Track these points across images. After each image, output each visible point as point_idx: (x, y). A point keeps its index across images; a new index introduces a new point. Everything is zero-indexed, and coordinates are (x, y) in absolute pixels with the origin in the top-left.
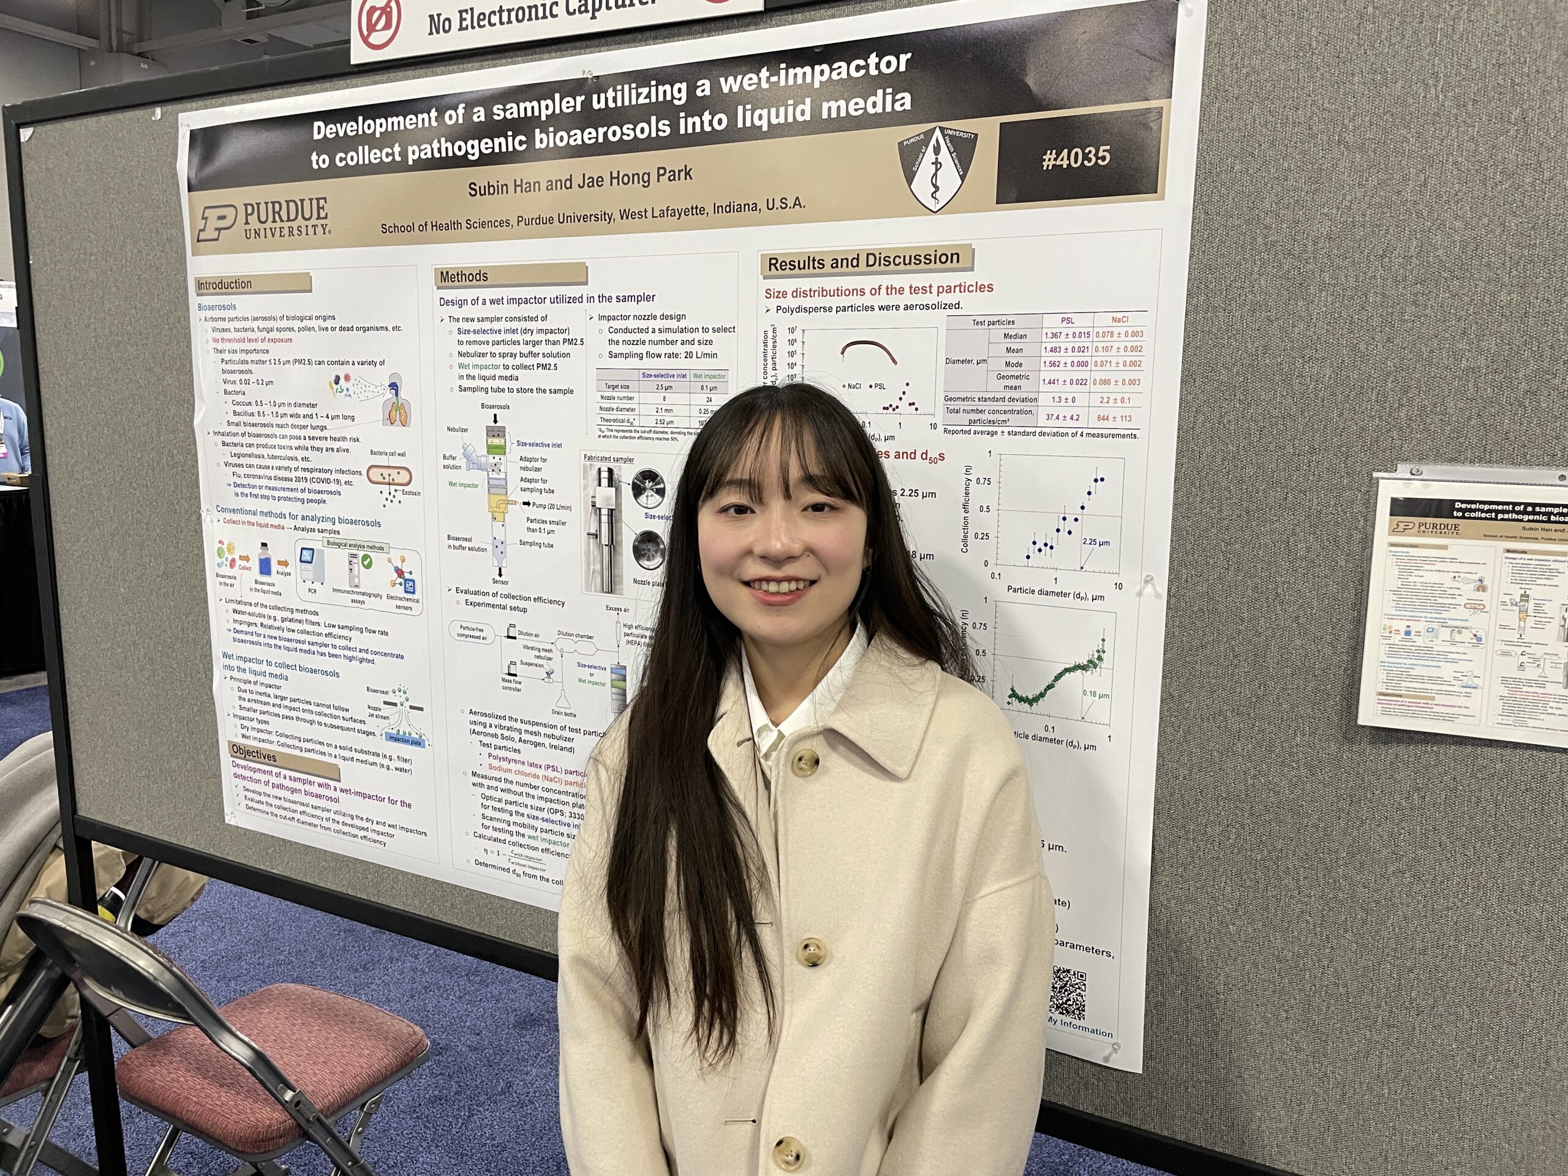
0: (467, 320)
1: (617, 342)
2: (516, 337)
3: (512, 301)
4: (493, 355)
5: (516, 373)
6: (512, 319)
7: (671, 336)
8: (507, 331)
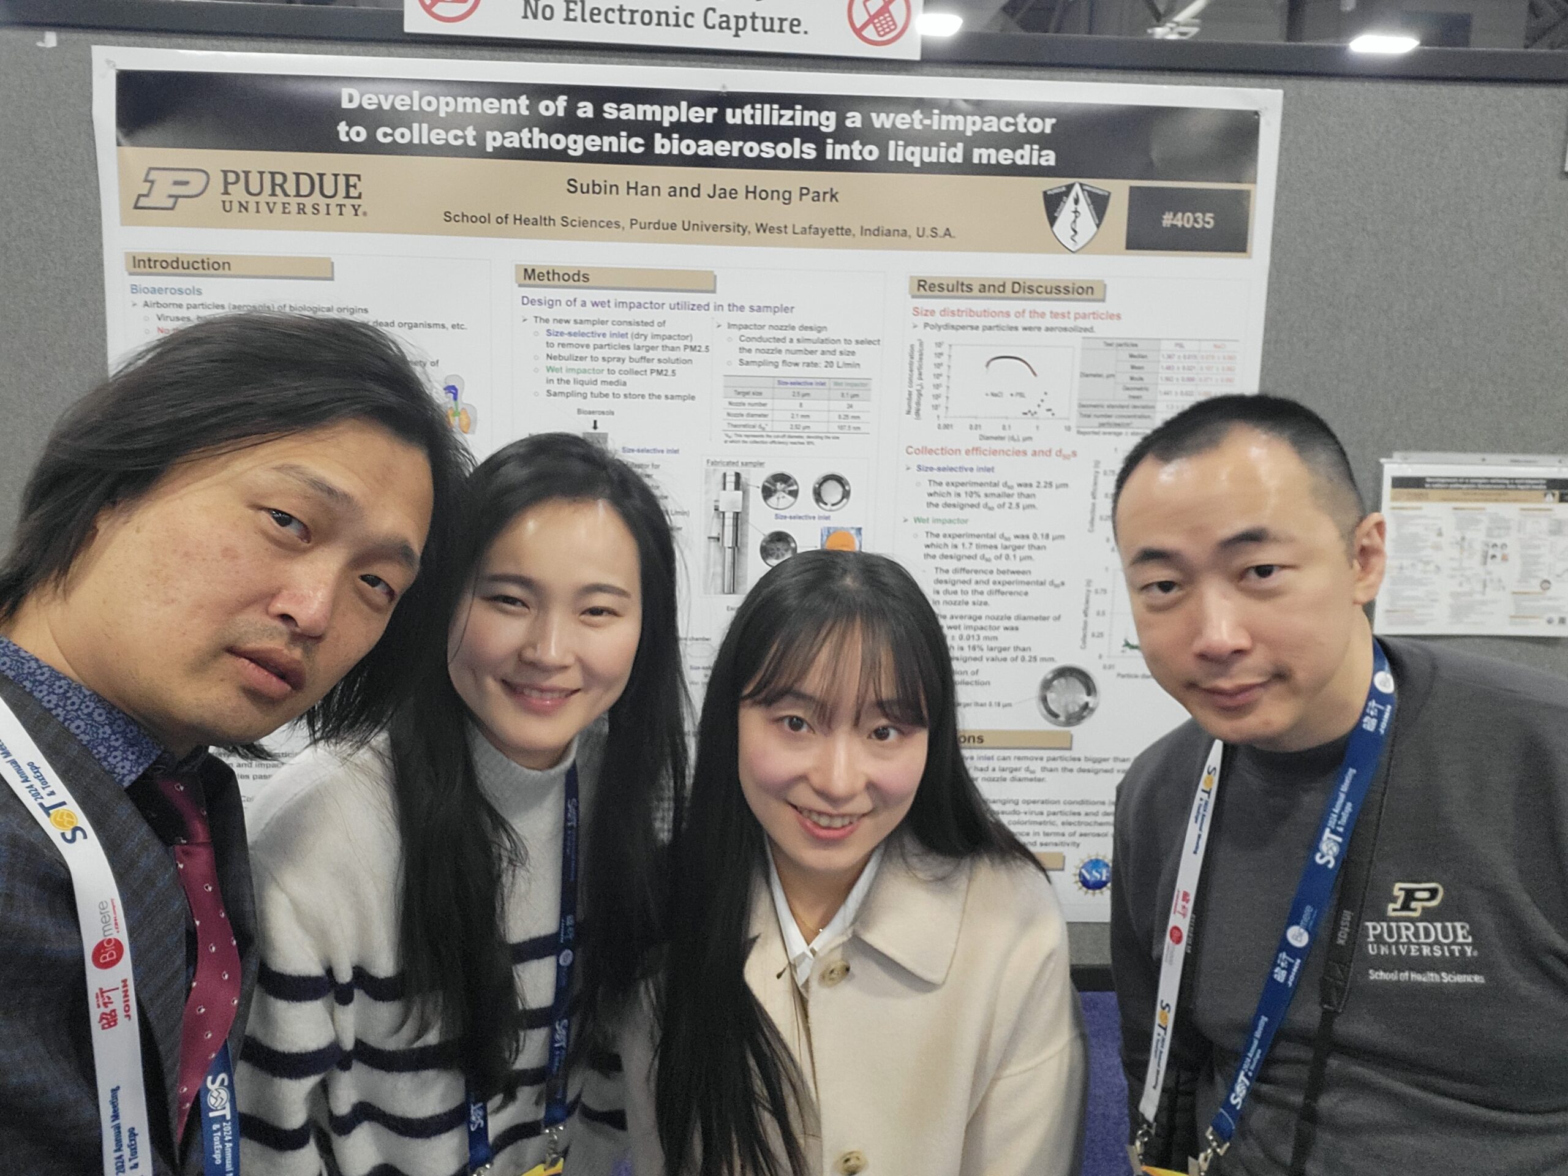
0: (560, 321)
1: (749, 351)
2: (624, 342)
3: (620, 304)
4: (594, 359)
5: (623, 378)
6: (620, 323)
7: (810, 347)
8: (612, 335)
